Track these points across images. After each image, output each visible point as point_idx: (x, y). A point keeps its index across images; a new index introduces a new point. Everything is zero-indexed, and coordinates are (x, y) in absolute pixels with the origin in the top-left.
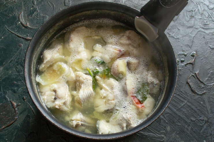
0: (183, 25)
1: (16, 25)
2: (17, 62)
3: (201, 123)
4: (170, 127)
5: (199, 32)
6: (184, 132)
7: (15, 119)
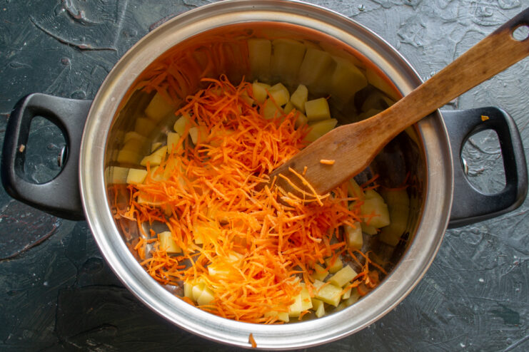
0: (434, 17)
1: (56, 15)
3: (472, 238)
5: (469, 33)
7: (54, 229)
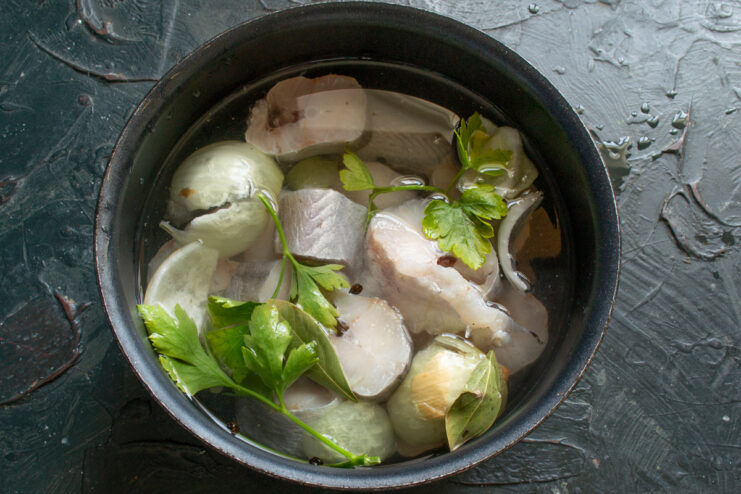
0: (643, 20)
1: (68, 29)
2: (74, 159)
3: (710, 355)
4: (608, 373)
5: (697, 43)
6: (653, 387)
7: (75, 357)
